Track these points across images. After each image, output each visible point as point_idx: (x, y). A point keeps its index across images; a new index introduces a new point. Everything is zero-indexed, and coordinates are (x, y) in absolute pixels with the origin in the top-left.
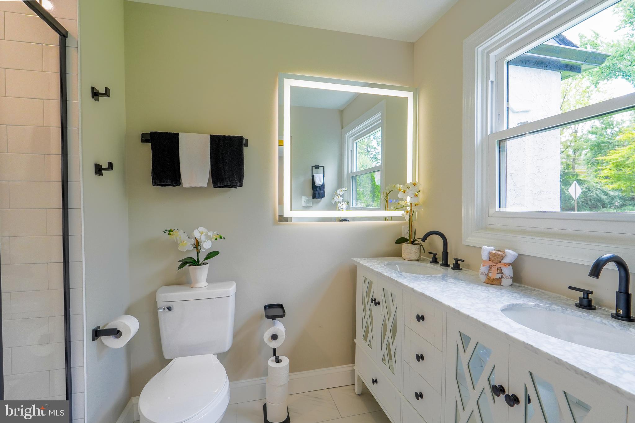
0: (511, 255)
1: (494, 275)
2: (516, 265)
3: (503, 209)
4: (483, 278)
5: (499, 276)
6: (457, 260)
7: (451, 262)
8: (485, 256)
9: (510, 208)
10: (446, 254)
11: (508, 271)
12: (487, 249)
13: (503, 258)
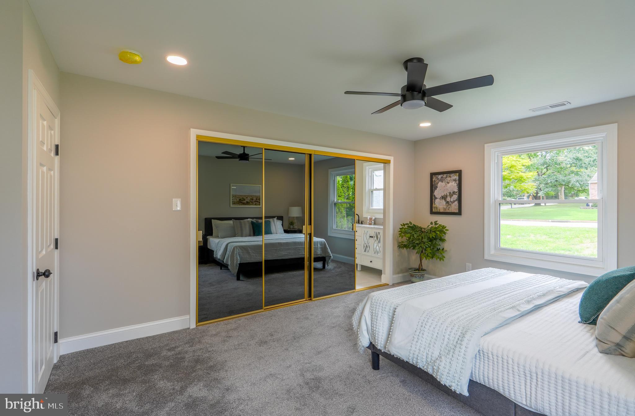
0: (373, 218)
1: (370, 223)
2: (374, 220)
3: (372, 208)
4: (368, 223)
5: (371, 223)
6: (362, 221)
7: (360, 222)
8: (368, 219)
9: (374, 208)
10: (359, 220)
11: (373, 222)
12: (369, 217)
13: (372, 218)
